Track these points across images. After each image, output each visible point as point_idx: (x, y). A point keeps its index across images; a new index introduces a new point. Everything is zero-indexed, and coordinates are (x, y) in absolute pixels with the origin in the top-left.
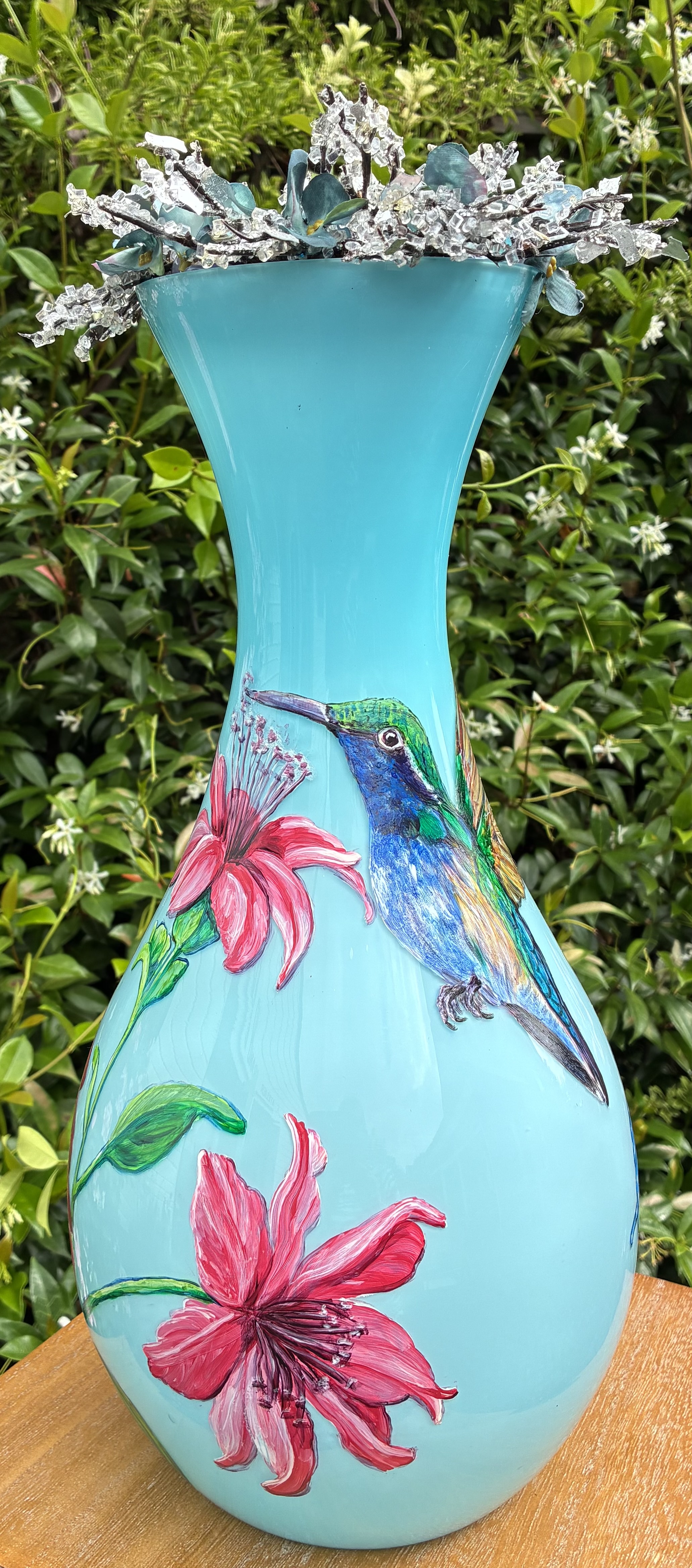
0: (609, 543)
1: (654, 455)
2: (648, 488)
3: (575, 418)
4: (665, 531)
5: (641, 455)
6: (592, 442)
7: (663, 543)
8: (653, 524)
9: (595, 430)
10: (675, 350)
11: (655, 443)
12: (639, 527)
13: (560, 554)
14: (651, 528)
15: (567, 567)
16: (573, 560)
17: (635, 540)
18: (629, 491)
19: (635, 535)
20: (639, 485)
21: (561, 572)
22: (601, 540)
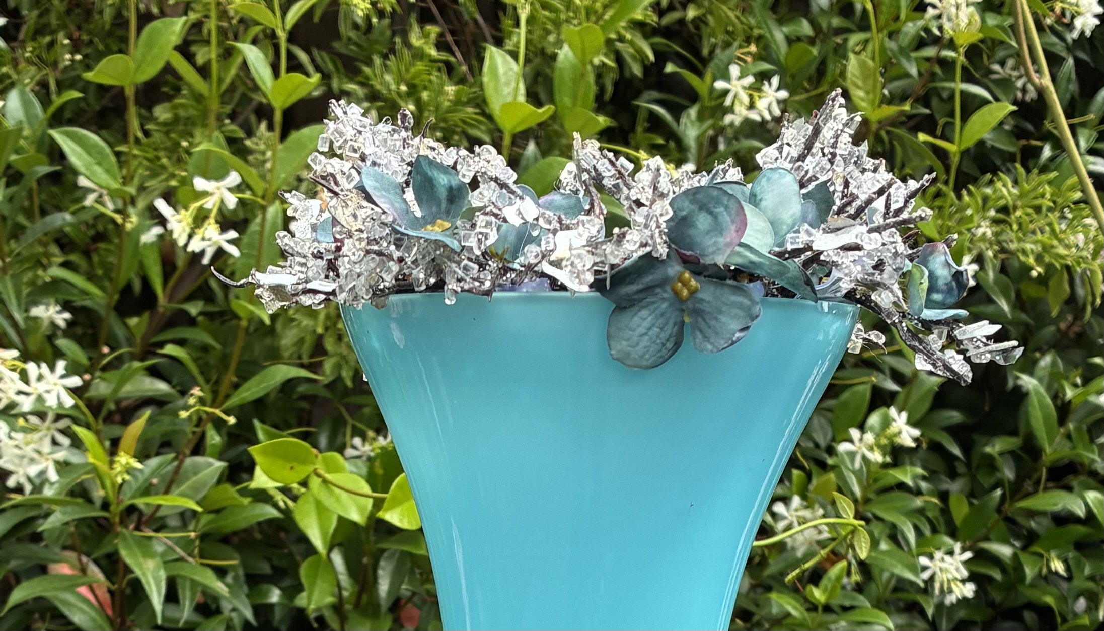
0: (886, 575)
1: (956, 451)
2: (944, 496)
3: (845, 396)
4: (966, 563)
5: (936, 448)
6: (869, 437)
7: (963, 581)
8: (951, 553)
9: (874, 419)
10: (990, 301)
11: (956, 431)
12: (931, 557)
13: (818, 594)
14: (948, 558)
15: (827, 609)
16: (835, 602)
17: (926, 575)
18: (918, 502)
19: (925, 568)
20: (931, 493)
21: (820, 616)
22: (875, 572)
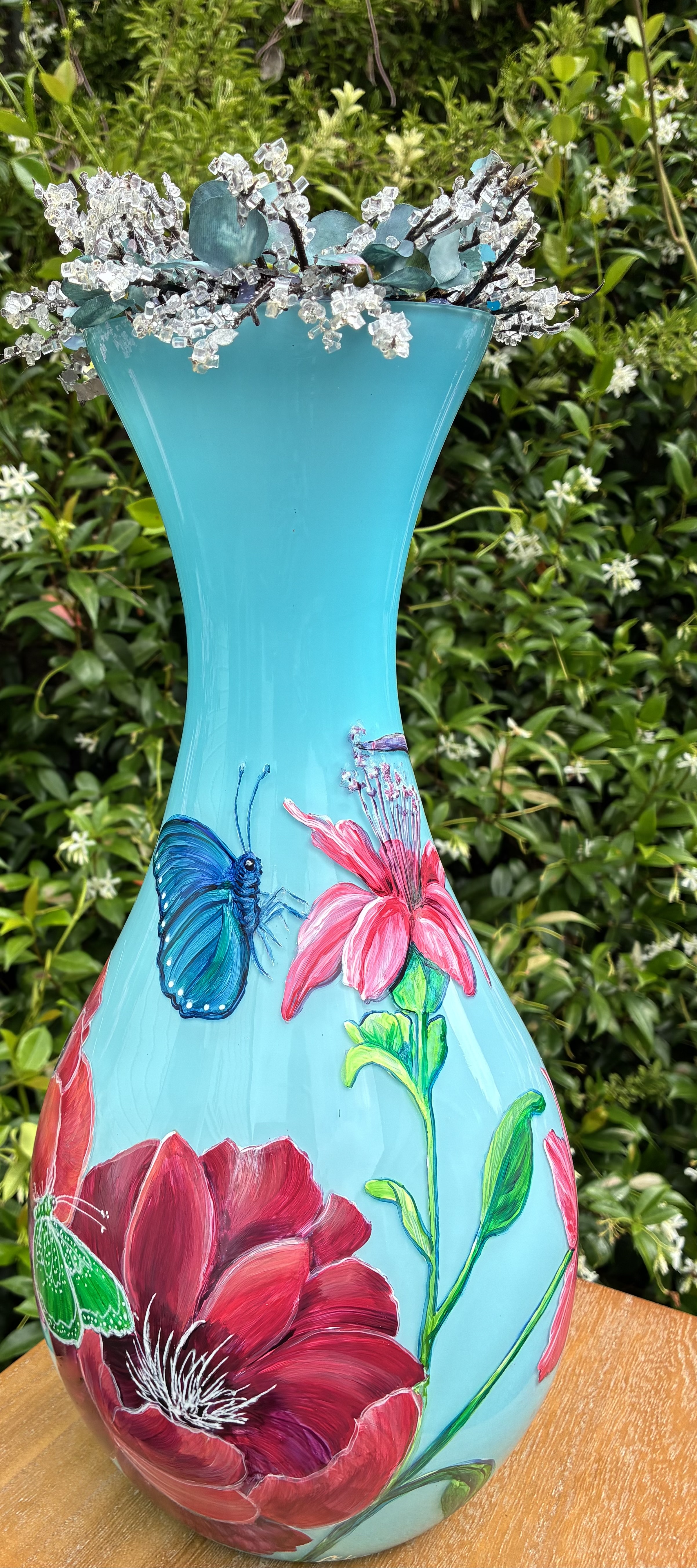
0: (581, 579)
1: (625, 497)
2: (618, 527)
3: (551, 463)
4: (634, 568)
5: (613, 497)
6: (567, 486)
7: (632, 579)
8: (623, 561)
9: (570, 474)
10: (646, 398)
11: (626, 486)
12: (610, 564)
13: (537, 589)
14: (622, 565)
15: (543, 600)
16: (548, 595)
17: (606, 577)
18: (600, 530)
19: (606, 572)
20: (610, 524)
21: (538, 606)
22: (574, 576)
